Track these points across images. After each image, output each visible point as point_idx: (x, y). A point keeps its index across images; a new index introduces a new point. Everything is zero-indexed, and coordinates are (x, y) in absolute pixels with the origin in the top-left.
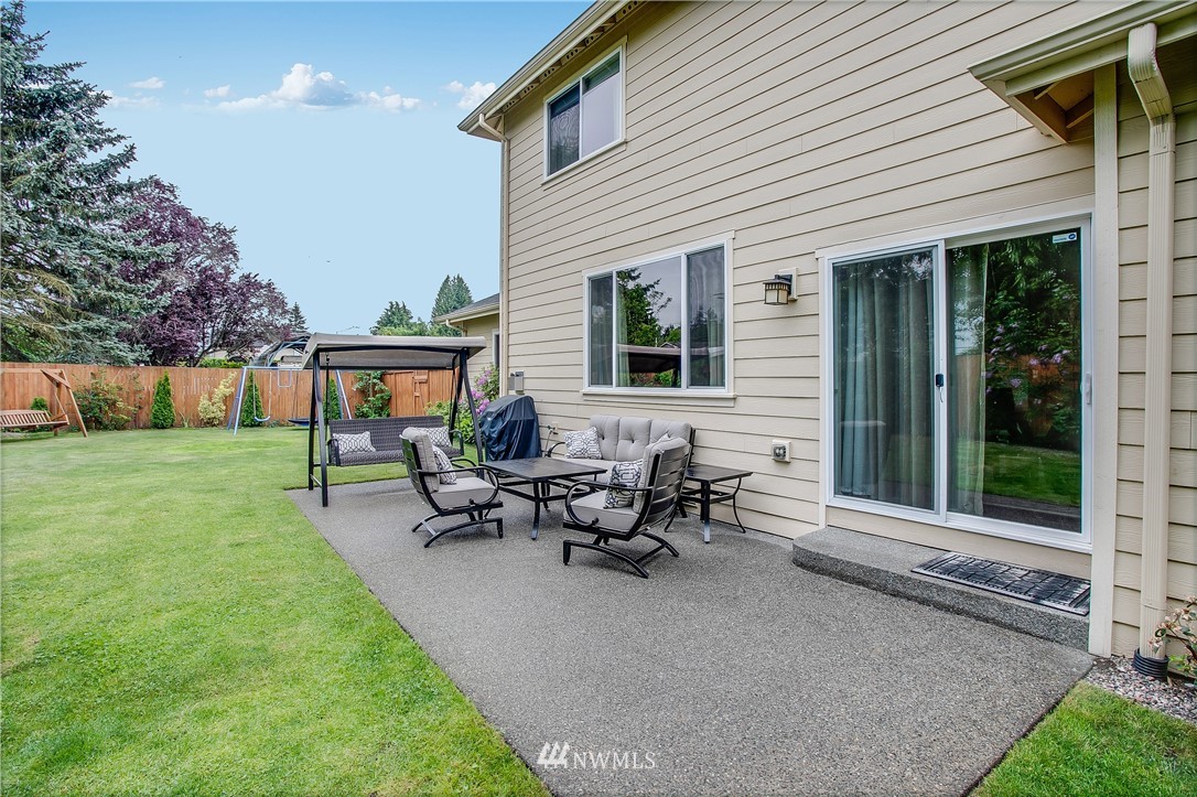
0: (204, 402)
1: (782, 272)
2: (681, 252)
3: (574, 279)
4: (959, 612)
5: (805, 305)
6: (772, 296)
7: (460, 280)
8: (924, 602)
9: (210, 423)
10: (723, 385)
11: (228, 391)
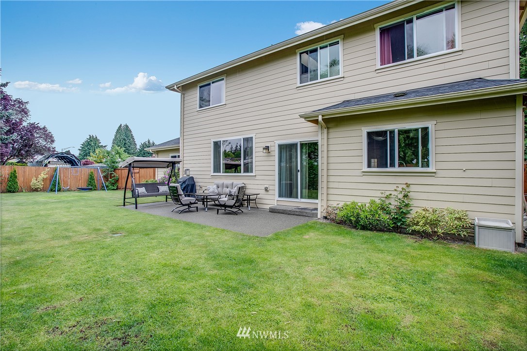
0: (34, 181)
1: (267, 145)
2: (242, 137)
3: (208, 141)
4: (300, 215)
5: (272, 154)
6: (265, 151)
7: (127, 126)
8: (294, 215)
9: (36, 190)
10: (252, 172)
11: (45, 177)
